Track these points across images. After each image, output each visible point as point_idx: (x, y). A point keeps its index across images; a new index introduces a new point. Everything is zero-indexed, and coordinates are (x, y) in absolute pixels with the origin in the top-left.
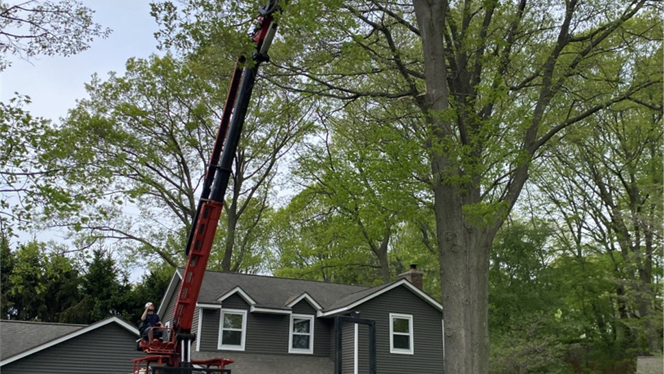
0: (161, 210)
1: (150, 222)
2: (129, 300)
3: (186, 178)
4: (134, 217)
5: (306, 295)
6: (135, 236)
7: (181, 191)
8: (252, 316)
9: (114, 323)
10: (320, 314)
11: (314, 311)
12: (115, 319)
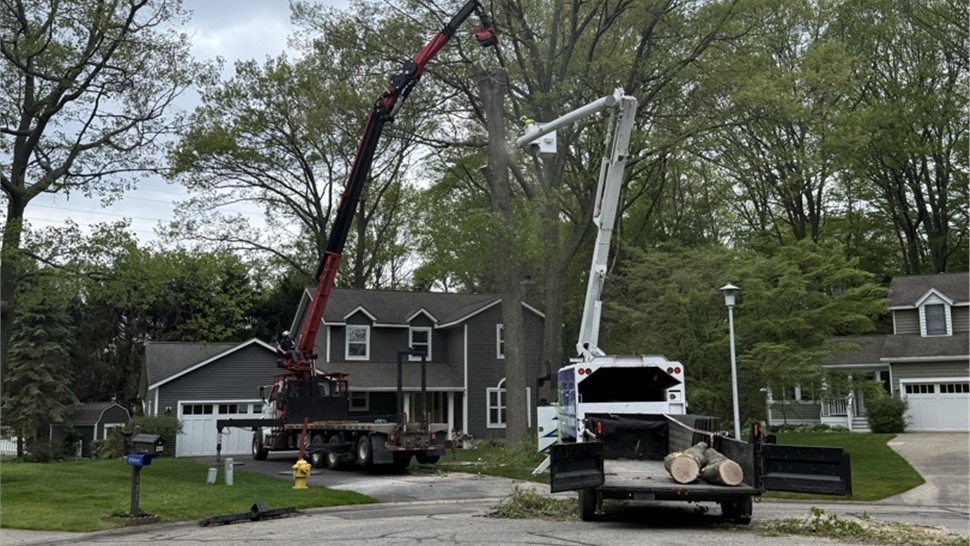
0: (288, 220)
1: (279, 231)
2: (264, 307)
3: (310, 183)
4: (261, 229)
5: (422, 310)
6: (263, 245)
7: (308, 201)
8: (374, 330)
9: (255, 343)
10: (436, 326)
11: (431, 324)
12: (255, 340)
